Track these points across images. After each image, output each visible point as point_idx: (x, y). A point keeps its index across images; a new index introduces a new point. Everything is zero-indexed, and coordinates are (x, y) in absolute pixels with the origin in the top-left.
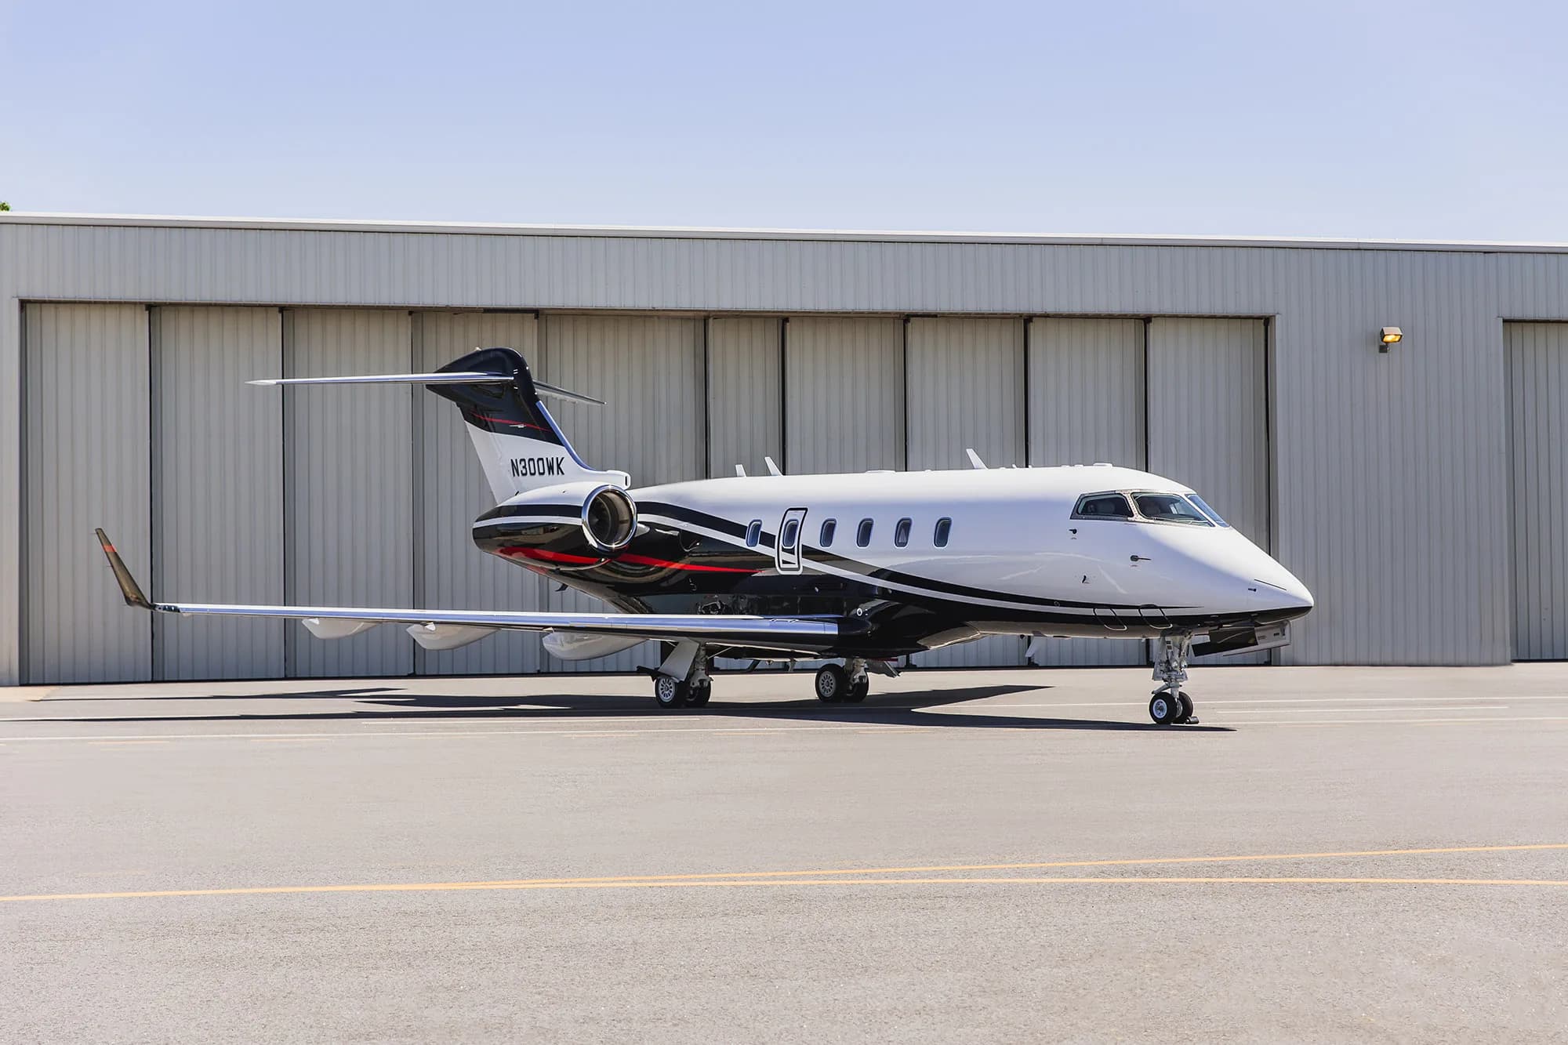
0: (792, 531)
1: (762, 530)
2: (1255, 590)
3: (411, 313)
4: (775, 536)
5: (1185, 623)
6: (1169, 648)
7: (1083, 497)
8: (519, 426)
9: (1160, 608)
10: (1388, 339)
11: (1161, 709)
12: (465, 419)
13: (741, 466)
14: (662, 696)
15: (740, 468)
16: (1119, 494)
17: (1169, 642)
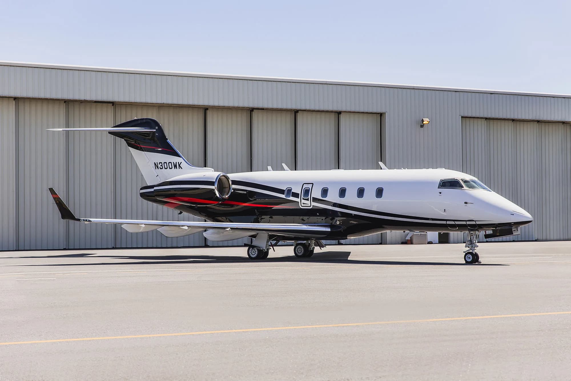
0: (307, 192)
1: (292, 191)
2: (513, 215)
3: (65, 102)
4: (299, 194)
5: (481, 227)
6: (472, 236)
7: (441, 181)
8: (159, 149)
9: (475, 221)
10: (424, 123)
11: (469, 258)
12: (128, 146)
13: (270, 167)
14: (251, 255)
15: (269, 168)
16: (456, 179)
17: (472, 234)
